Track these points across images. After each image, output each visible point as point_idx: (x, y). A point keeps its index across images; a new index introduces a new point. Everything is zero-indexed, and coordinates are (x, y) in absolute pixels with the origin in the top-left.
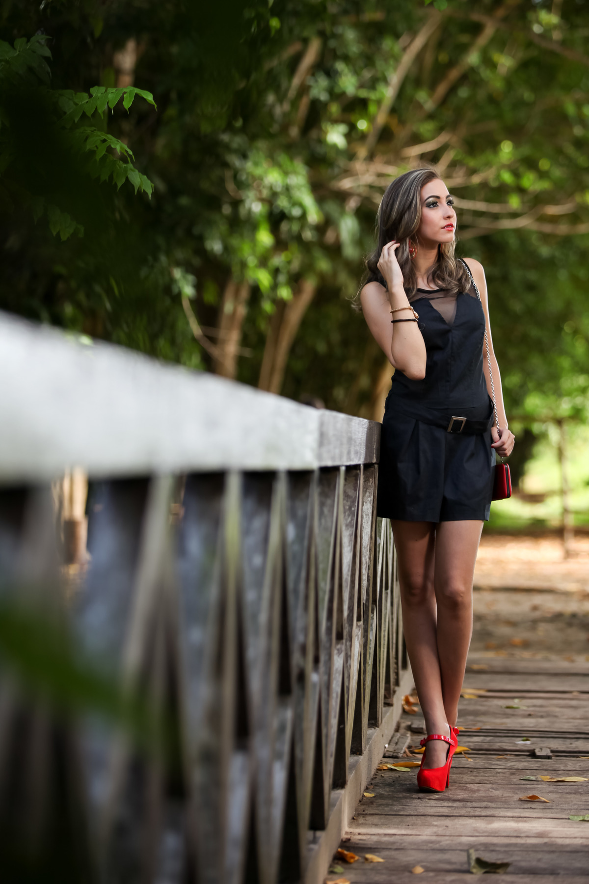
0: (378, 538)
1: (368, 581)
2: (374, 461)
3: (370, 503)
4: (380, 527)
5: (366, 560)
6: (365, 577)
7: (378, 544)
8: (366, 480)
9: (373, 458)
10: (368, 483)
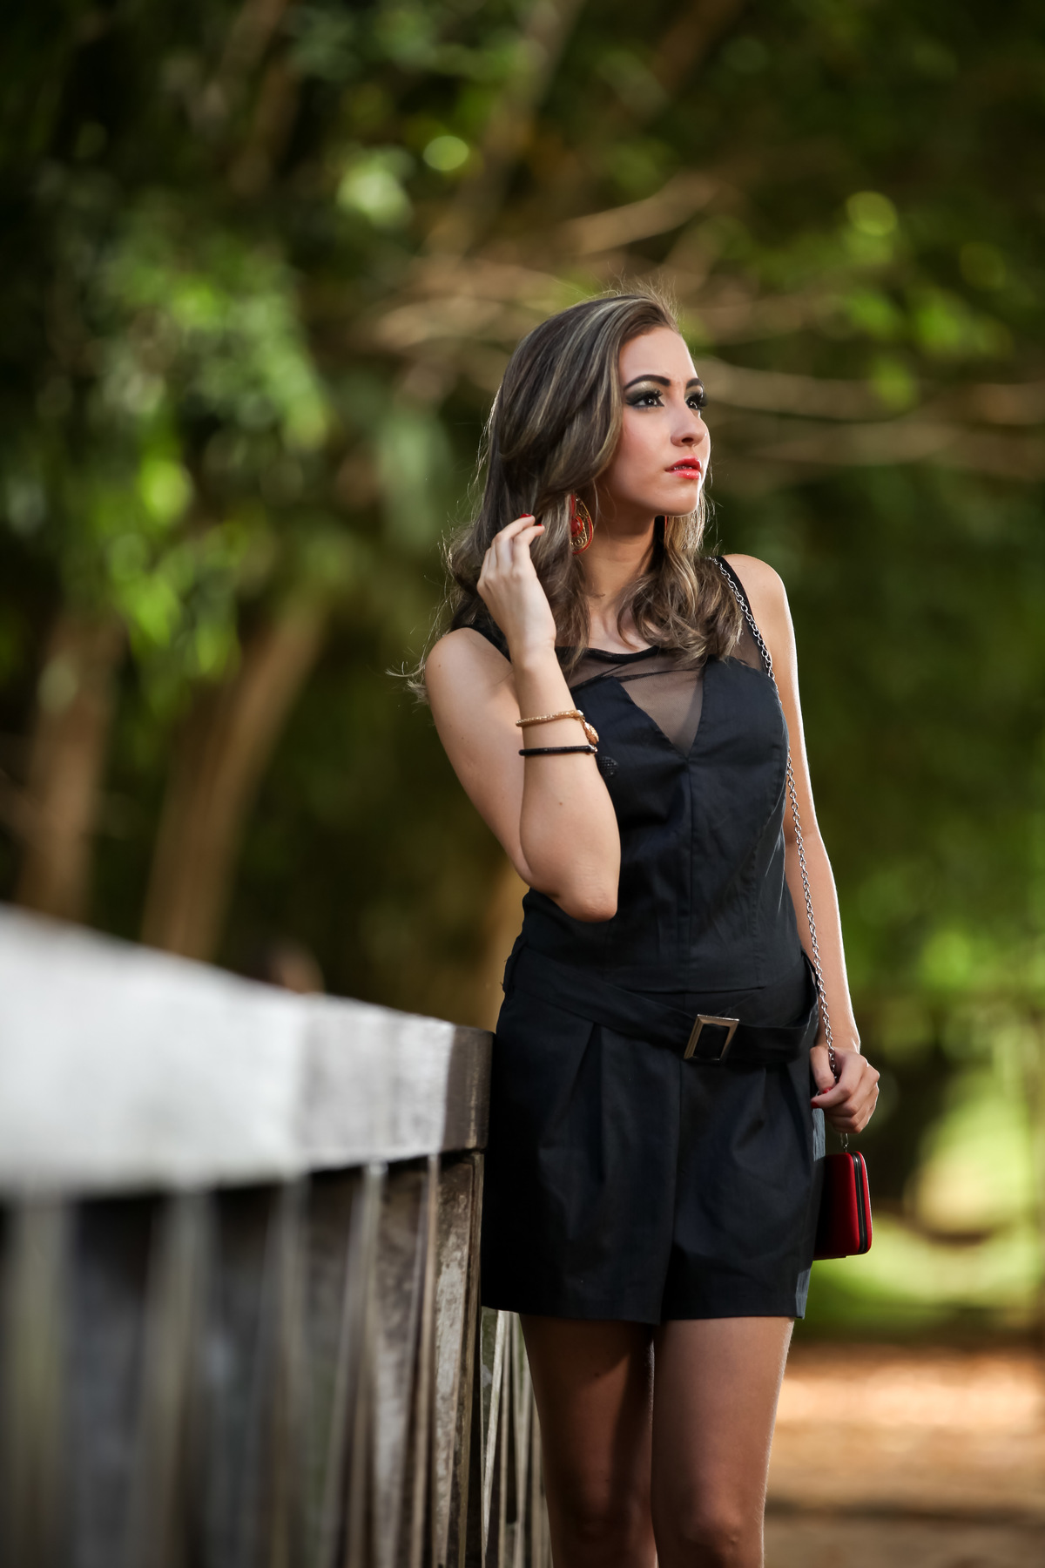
0: (483, 1368)
1: (455, 1497)
2: (472, 1142)
3: (460, 1265)
4: (491, 1335)
5: (447, 1434)
6: (444, 1488)
7: (483, 1385)
8: (448, 1200)
9: (467, 1136)
10: (453, 1207)
